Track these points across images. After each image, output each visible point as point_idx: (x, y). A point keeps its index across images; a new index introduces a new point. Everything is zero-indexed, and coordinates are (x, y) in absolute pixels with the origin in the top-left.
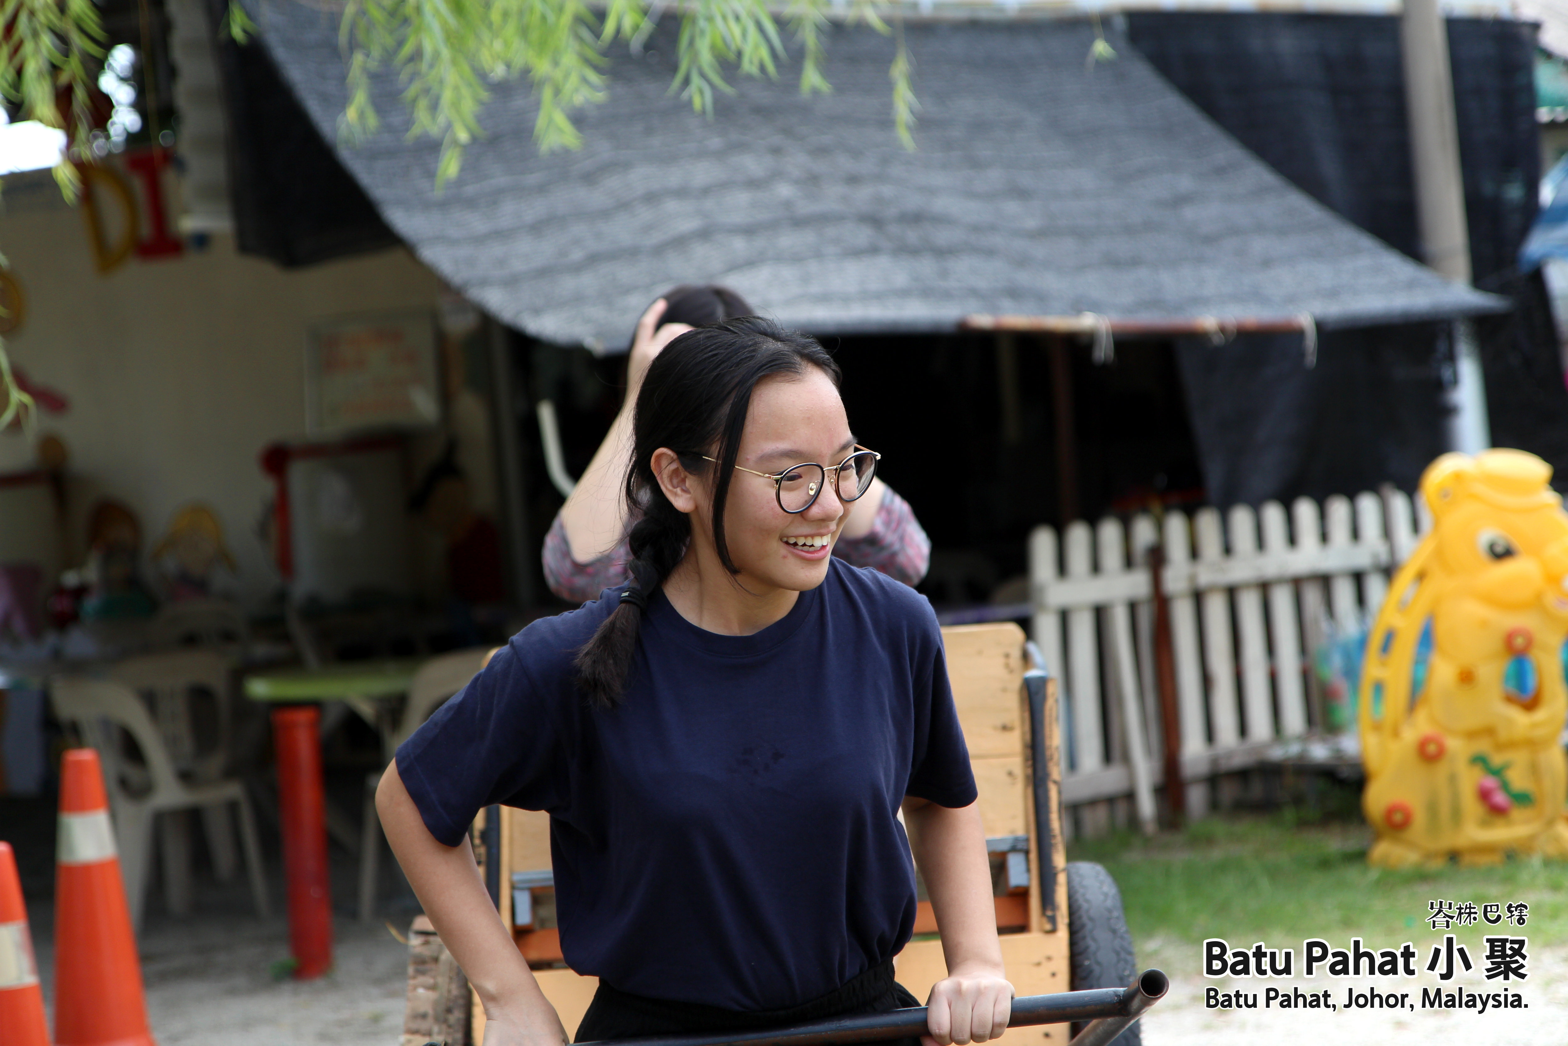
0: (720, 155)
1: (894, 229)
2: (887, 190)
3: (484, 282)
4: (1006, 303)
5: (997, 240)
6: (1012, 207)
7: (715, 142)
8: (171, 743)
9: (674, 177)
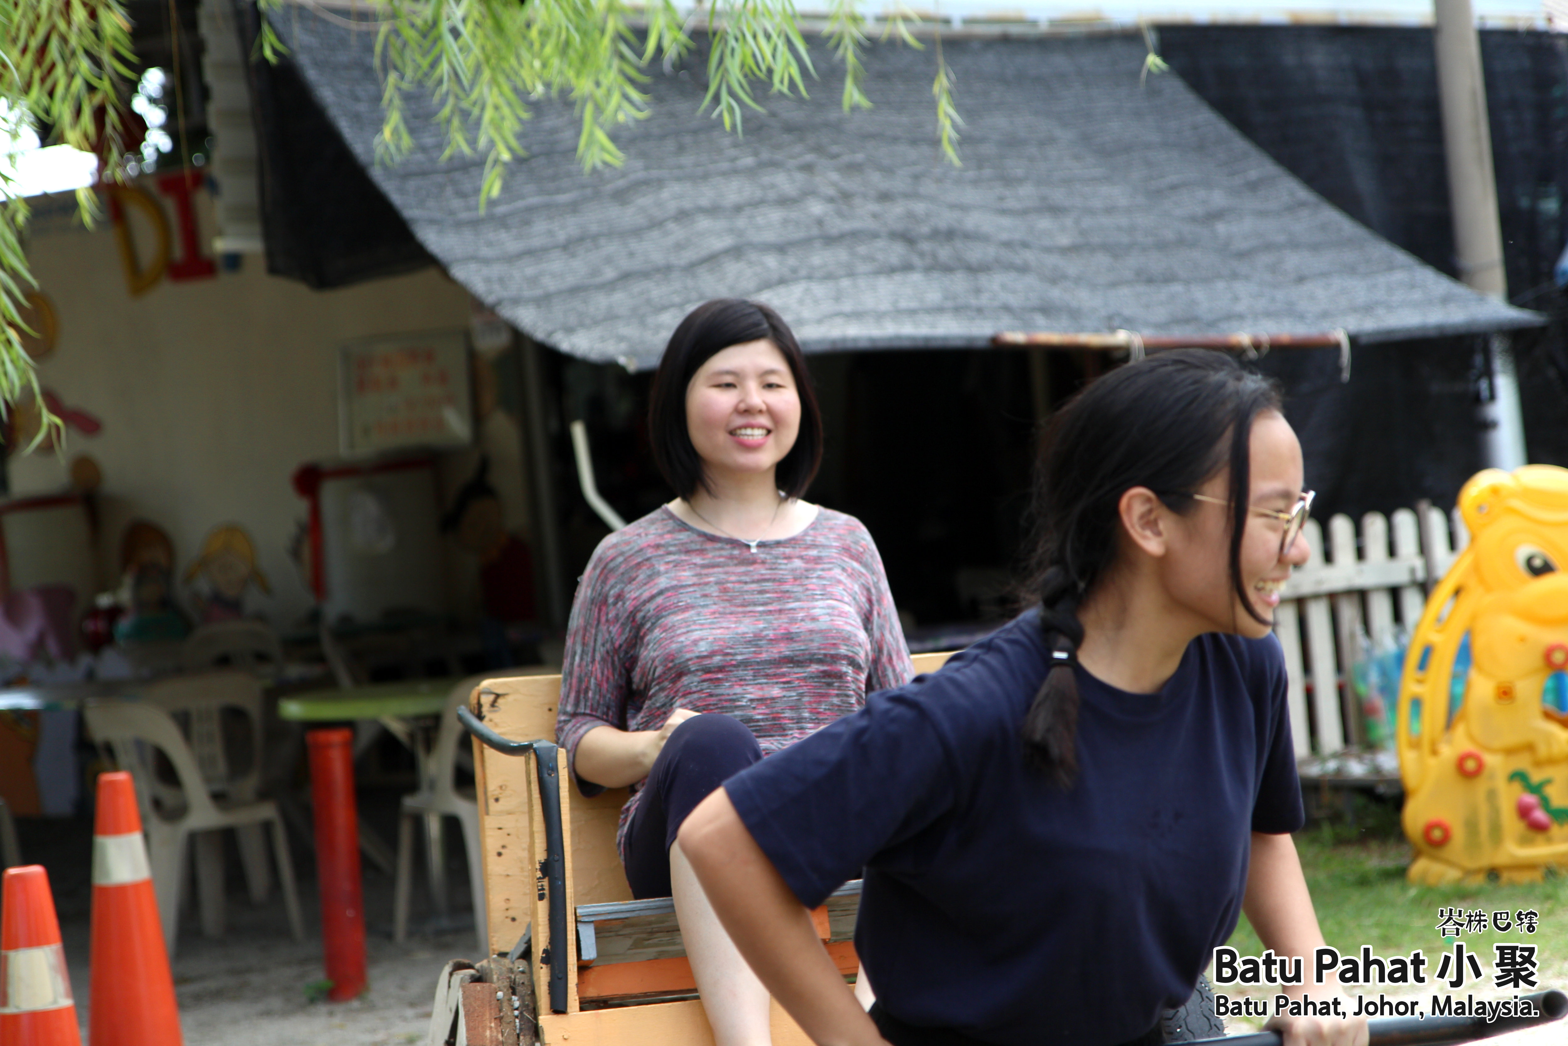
0: (751, 173)
1: (925, 246)
2: (920, 207)
3: (516, 301)
4: (1040, 320)
5: (1029, 256)
6: (1044, 223)
7: (748, 161)
8: (204, 764)
9: (706, 195)
